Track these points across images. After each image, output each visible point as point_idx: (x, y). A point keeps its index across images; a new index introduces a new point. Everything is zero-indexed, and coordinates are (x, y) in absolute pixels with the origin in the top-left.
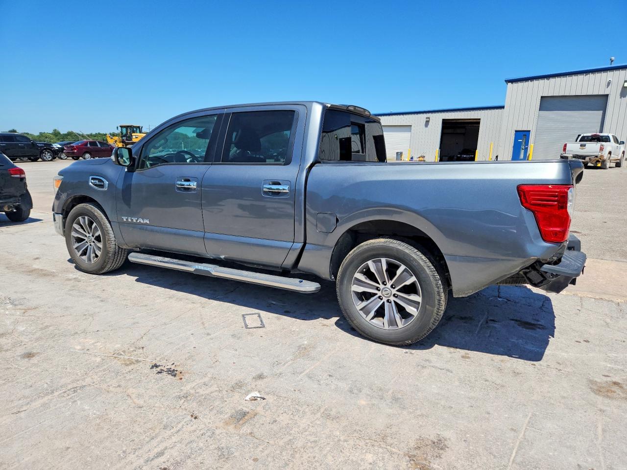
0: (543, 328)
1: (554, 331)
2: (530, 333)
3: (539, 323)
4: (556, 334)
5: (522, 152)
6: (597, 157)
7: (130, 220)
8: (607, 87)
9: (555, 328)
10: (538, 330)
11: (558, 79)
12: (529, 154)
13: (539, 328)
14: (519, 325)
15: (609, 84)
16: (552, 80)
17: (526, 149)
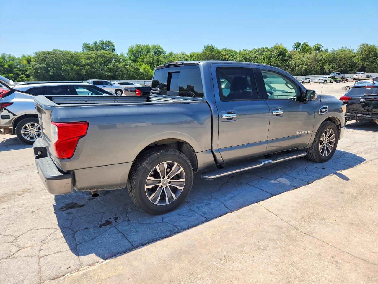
0: (62, 209)
1: (55, 210)
2: (67, 201)
3: (66, 212)
4: (53, 208)
9: (55, 213)
10: (64, 205)
13: (64, 207)
14: (76, 203)
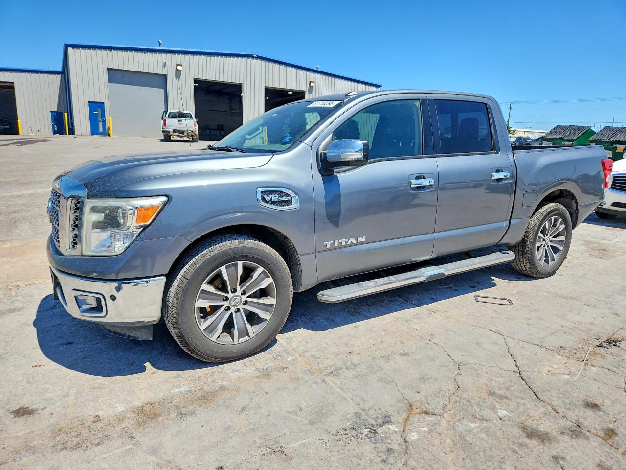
5: (101, 125)
6: (192, 132)
7: (336, 244)
8: (164, 68)
11: (120, 53)
12: (109, 128)
15: (165, 65)
16: (114, 52)
17: (104, 122)
